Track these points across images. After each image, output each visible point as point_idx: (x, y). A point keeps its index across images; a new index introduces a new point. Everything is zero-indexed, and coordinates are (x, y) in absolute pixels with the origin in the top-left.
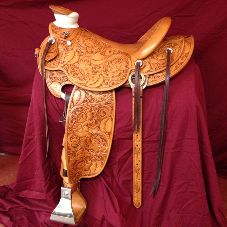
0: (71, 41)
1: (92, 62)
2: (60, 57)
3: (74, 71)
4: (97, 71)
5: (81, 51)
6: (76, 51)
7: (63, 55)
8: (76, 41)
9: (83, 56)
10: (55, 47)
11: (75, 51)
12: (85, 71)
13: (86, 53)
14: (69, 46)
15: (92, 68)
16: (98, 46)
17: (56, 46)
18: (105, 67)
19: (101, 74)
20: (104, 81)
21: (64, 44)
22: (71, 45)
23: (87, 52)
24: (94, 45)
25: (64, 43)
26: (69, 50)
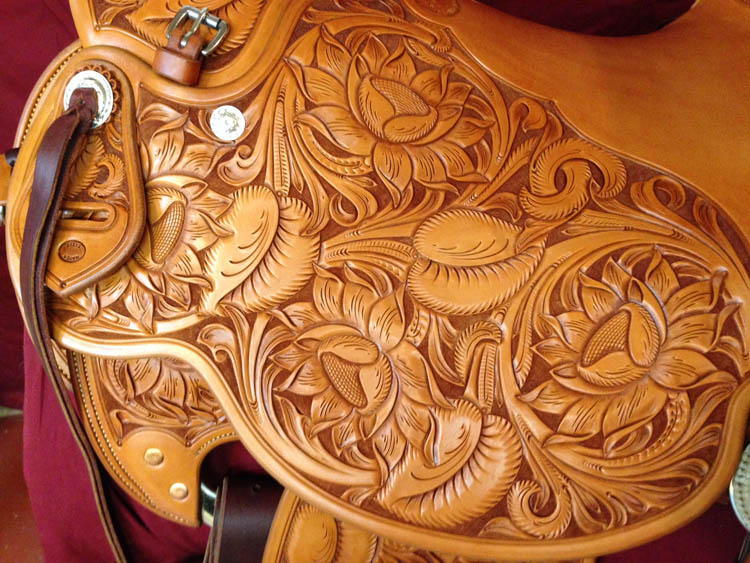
0: (242, 104)
1: (421, 288)
2: (162, 250)
3: (285, 374)
4: (463, 371)
5: (329, 190)
6: (293, 192)
7: (187, 237)
8: (289, 102)
9: (347, 236)
10: (118, 162)
11: (277, 196)
12: (364, 374)
13: (373, 205)
14: (228, 157)
15: (423, 349)
16: (461, 125)
17: (121, 156)
18: (525, 341)
19: (500, 410)
20: (523, 473)
21: (190, 140)
22: (250, 140)
23: (381, 195)
24: (430, 120)
25: (192, 129)
26: (233, 189)
